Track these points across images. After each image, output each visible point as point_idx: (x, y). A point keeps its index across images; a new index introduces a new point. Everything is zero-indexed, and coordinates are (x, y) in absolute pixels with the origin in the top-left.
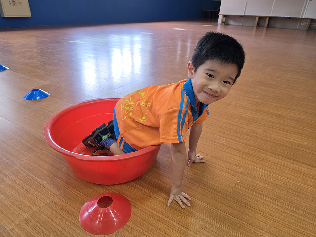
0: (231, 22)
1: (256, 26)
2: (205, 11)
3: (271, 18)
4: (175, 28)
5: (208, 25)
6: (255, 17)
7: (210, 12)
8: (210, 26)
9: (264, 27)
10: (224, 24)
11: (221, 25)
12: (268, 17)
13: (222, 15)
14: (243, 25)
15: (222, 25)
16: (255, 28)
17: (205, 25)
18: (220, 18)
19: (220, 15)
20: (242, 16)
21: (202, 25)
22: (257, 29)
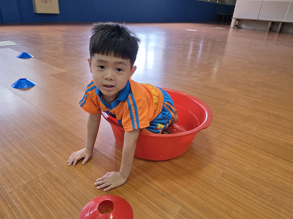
0: (244, 26)
1: (268, 31)
2: (219, 15)
3: (284, 24)
4: (187, 29)
5: (220, 28)
6: (268, 22)
7: (224, 16)
8: (222, 28)
9: (276, 32)
10: (236, 27)
11: (233, 28)
12: (281, 22)
13: (235, 19)
14: (256, 29)
15: (235, 28)
16: (268, 32)
17: (218, 28)
18: (233, 21)
19: (233, 18)
20: (254, 20)
21: (214, 28)
22: (269, 33)
